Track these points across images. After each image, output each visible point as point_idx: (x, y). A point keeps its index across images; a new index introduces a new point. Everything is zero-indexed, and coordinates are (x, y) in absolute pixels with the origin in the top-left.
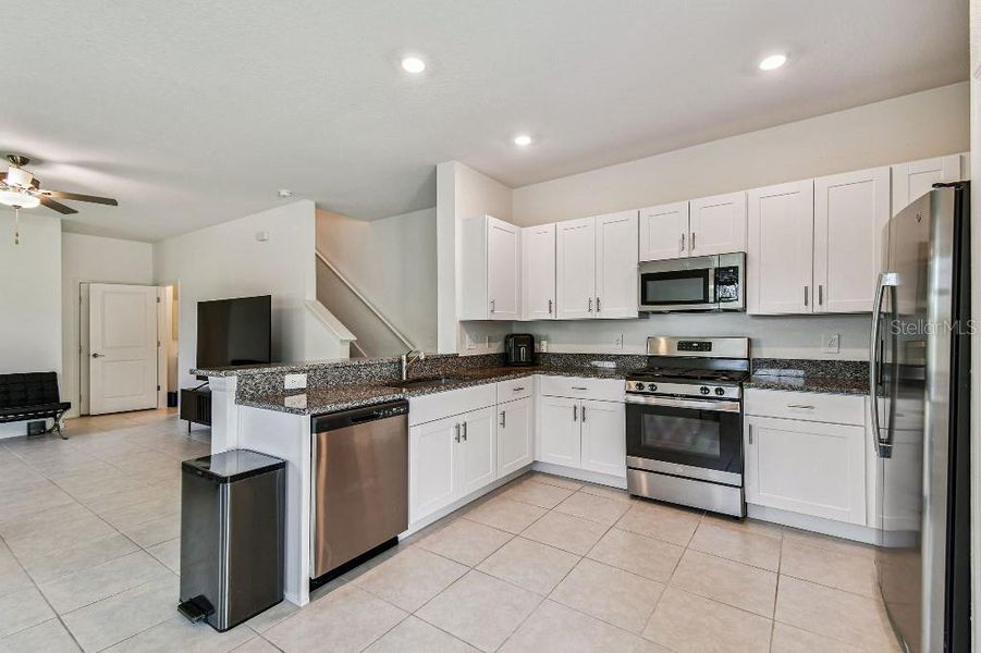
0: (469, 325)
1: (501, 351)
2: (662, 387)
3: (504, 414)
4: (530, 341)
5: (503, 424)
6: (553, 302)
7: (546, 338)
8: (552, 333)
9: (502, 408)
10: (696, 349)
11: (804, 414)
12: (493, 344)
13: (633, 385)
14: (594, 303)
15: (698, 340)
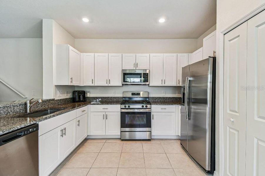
0: (58, 87)
1: (71, 97)
2: (131, 107)
3: (79, 121)
4: (84, 93)
5: (79, 125)
6: (93, 80)
7: (89, 92)
8: (91, 90)
9: (78, 119)
10: (136, 95)
11: (164, 111)
12: (68, 94)
13: (123, 106)
14: (108, 81)
15: (136, 92)
